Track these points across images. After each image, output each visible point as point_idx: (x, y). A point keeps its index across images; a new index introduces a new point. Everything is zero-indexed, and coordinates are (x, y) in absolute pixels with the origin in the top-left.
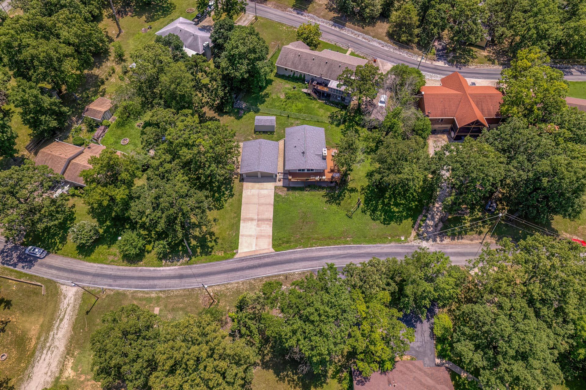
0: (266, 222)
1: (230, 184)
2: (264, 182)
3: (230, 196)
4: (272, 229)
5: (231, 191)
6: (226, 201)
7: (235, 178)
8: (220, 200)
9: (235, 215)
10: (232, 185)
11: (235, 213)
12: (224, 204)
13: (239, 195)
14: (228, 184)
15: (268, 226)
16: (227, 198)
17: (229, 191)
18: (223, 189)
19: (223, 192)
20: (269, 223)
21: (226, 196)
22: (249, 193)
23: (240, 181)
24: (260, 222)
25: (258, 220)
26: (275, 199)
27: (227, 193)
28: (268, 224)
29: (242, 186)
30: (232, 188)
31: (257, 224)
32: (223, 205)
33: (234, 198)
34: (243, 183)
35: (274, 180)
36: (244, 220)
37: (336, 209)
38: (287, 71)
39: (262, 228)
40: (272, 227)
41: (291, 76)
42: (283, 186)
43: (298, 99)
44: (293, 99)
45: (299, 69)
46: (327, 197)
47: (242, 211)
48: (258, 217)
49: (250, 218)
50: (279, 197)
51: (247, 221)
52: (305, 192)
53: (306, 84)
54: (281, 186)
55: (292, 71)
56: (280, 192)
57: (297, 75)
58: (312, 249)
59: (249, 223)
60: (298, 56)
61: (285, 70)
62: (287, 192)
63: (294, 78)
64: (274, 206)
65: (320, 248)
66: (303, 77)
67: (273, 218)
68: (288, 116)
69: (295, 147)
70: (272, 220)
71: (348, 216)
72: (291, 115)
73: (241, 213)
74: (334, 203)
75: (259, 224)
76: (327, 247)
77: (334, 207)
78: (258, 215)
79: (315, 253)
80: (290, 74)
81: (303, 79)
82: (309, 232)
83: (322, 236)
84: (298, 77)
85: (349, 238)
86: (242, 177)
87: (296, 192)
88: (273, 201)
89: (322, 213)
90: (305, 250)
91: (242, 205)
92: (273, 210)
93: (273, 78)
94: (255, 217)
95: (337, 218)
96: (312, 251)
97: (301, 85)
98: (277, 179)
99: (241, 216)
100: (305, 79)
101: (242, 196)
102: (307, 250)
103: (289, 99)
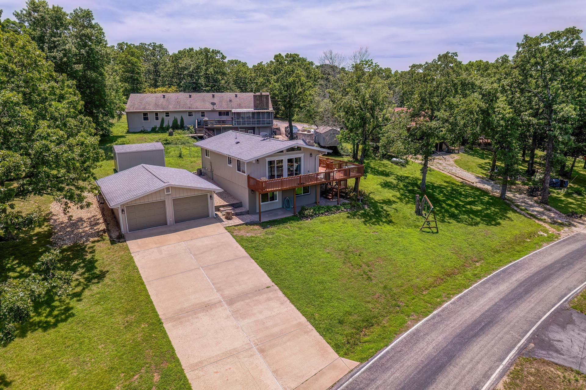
4: (292, 307)
7: (93, 242)
9: (132, 317)
10: (88, 257)
11: (128, 312)
13: (125, 268)
15: (274, 304)
16: (78, 289)
20: (271, 295)
22: (156, 256)
23: (113, 242)
24: (238, 305)
25: (231, 302)
28: (269, 299)
29: (126, 249)
31: (235, 312)
34: (124, 244)
35: (215, 219)
36: (176, 317)
37: (394, 229)
38: (148, 120)
39: (261, 317)
40: (289, 301)
41: (157, 129)
42: (246, 224)
43: (185, 144)
44: (176, 144)
45: (171, 109)
46: (358, 218)
47: (153, 298)
48: (222, 295)
49: (198, 304)
50: (253, 241)
51: (190, 318)
52: (307, 221)
53: (189, 129)
54: (240, 225)
55: (157, 119)
56: (247, 233)
57: (168, 124)
58: (446, 308)
59: (197, 318)
60: (162, 99)
61: (144, 120)
62: (265, 230)
63: (163, 129)
64: (254, 259)
65: (458, 299)
66: (179, 123)
67: (273, 282)
68: (180, 156)
69: (238, 143)
70: (276, 286)
71: (429, 232)
72: (184, 156)
73: (154, 303)
74: (381, 223)
75: (240, 309)
76: (469, 291)
77: (387, 228)
78: (219, 290)
79: (464, 312)
80: (154, 127)
81: (180, 127)
82: (394, 278)
83: (431, 276)
84: (171, 125)
85: (477, 262)
86: (115, 235)
87: (288, 225)
88: (243, 250)
89: (378, 241)
90: (433, 318)
91: (145, 286)
92: (258, 266)
93: (125, 135)
94: (214, 297)
95: (414, 240)
96: (452, 312)
97: (180, 131)
98: (223, 218)
99: (160, 312)
100: (185, 125)
101: (135, 266)
102: (438, 315)
103: (168, 144)
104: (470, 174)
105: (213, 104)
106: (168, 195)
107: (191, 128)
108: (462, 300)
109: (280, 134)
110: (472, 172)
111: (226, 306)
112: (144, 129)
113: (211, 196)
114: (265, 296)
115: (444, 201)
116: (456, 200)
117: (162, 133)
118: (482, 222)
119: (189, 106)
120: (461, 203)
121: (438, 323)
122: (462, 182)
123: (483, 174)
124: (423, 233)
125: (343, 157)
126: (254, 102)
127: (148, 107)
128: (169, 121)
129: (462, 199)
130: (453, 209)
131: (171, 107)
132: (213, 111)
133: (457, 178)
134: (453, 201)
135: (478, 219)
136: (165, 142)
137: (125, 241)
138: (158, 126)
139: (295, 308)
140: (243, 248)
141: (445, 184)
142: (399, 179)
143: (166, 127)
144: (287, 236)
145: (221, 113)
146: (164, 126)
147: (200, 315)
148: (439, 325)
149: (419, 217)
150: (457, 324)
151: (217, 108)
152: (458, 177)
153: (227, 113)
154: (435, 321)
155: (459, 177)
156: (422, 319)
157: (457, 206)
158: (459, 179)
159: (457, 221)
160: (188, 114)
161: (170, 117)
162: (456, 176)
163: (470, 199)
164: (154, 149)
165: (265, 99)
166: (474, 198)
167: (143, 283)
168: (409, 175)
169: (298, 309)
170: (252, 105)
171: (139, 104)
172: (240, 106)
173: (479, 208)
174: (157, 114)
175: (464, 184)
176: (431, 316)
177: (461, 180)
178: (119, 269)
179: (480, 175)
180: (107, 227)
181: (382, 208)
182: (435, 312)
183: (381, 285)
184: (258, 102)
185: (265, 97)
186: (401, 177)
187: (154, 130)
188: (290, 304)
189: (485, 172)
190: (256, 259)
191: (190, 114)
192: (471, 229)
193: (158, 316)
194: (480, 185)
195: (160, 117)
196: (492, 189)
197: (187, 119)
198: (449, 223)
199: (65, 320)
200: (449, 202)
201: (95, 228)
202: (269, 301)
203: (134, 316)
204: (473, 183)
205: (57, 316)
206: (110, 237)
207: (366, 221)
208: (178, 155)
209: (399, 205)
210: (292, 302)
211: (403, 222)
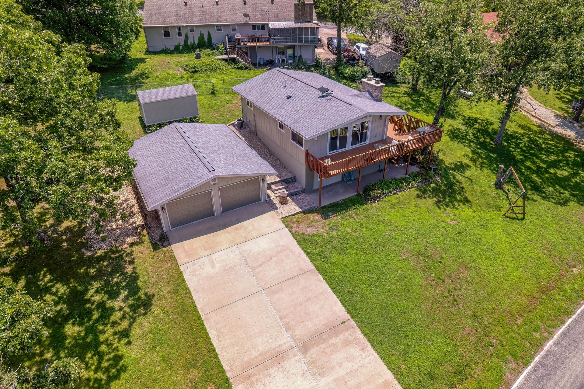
0: (338, 340)
1: (118, 268)
2: (239, 221)
3: (134, 308)
4: (374, 355)
5: (133, 289)
6: (125, 334)
7: (132, 245)
8: (97, 344)
9: (195, 373)
10: (129, 269)
11: (190, 365)
12: (122, 349)
13: (175, 291)
14: (112, 274)
15: (354, 351)
16: (125, 324)
17: (124, 294)
18: (97, 298)
19: (101, 305)
20: (348, 335)
21: (116, 316)
22: (208, 270)
23: (155, 247)
24: (314, 352)
25: (305, 348)
26: (308, 253)
27: (117, 303)
28: (347, 343)
29: (173, 258)
30: (134, 278)
31: (311, 364)
32: (118, 358)
33: (156, 309)
34: (169, 248)
35: (267, 204)
36: (245, 373)
37: (474, 214)
38: (170, 36)
39: (341, 372)
40: (369, 345)
41: (181, 48)
42: (304, 212)
43: (215, 71)
44: (205, 71)
45: (195, 22)
46: (429, 197)
47: (215, 342)
48: (292, 337)
49: (267, 352)
50: (316, 243)
51: (261, 375)
52: (373, 204)
53: (218, 48)
54: (298, 213)
55: (180, 34)
56: (308, 227)
57: (194, 40)
58: (549, 352)
59: (269, 375)
60: (184, 7)
61: (165, 36)
62: (328, 221)
63: (187, 48)
64: (321, 275)
65: (561, 335)
66: (206, 39)
67: (348, 313)
68: (213, 93)
69: (289, 97)
70: (352, 320)
71: (513, 219)
72: (217, 91)
73: (217, 351)
74: (456, 204)
75: (316, 361)
76: (573, 321)
77: (465, 211)
78: (288, 328)
79: (573, 360)
80: (177, 44)
81: (207, 44)
82: (483, 299)
83: (525, 295)
84: (196, 42)
85: (574, 267)
86: (156, 234)
87: (351, 212)
88: (307, 258)
89: (458, 237)
90: (536, 369)
91: (202, 321)
92: (327, 286)
93: (144, 57)
94: (285, 341)
95: (498, 231)
96: (558, 359)
97: (208, 51)
98: (276, 201)
99: (226, 367)
100: (213, 42)
101: (187, 288)
102: (541, 364)
103: (196, 71)
104: (548, 111)
105: (246, 15)
106: (214, 184)
107: (220, 47)
108: (567, 338)
109: (321, 46)
110: (551, 106)
111: (299, 353)
112: (166, 47)
113: (263, 179)
114: (341, 337)
115: (522, 161)
116: (537, 160)
117: (187, 53)
118: (572, 198)
119: (217, 17)
120: (542, 165)
121: (543, 378)
122: (539, 126)
123: (562, 109)
124: (508, 219)
125: (398, 87)
126: (296, 13)
127: (168, 20)
128: (194, 38)
129: (543, 157)
130: (534, 177)
131: (195, 19)
132: (246, 24)
133: (534, 119)
134: (534, 162)
135: (567, 194)
136: (193, 70)
137: (170, 245)
138: (182, 43)
139: (378, 356)
140: (307, 255)
141: (521, 131)
142: (467, 123)
143: (191, 45)
144: (355, 232)
145: (254, 27)
146: (189, 44)
147: (272, 370)
148: (545, 381)
149: (500, 191)
150: (567, 381)
151: (251, 21)
152: (534, 116)
153: (262, 27)
154: (539, 374)
155: (536, 117)
156: (524, 370)
157: (539, 171)
158: (536, 120)
159: (541, 196)
160: (216, 28)
161: (194, 33)
162: (532, 115)
163: (553, 158)
164: (185, 95)
165: (308, 9)
166: (558, 156)
167: (199, 318)
168: (478, 116)
169: (381, 358)
170: (293, 15)
171: (157, 15)
172: (278, 18)
173: (566, 174)
174: (179, 28)
175: (543, 130)
176: (532, 364)
177: (539, 122)
178: (169, 292)
179: (560, 113)
180: (145, 220)
181: (454, 178)
182: (537, 359)
183: (470, 313)
184: (300, 13)
185: (308, 6)
186: (469, 119)
187: (177, 50)
188: (372, 349)
189: (564, 106)
190: (324, 274)
191: (219, 28)
192: (562, 209)
193: (223, 372)
194: (560, 130)
195: (183, 32)
196: (577, 137)
197: (216, 36)
198: (534, 200)
199: (117, 377)
200: (528, 164)
201: (131, 221)
202: (348, 345)
203: (197, 372)
204: (553, 127)
205: (107, 370)
206: (151, 238)
207: (439, 202)
208: (210, 91)
209: (473, 172)
210: (374, 347)
211: (482, 201)
